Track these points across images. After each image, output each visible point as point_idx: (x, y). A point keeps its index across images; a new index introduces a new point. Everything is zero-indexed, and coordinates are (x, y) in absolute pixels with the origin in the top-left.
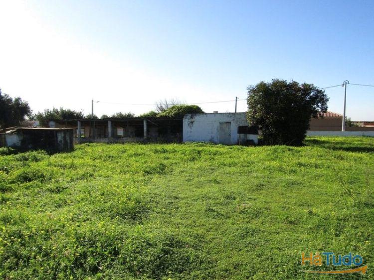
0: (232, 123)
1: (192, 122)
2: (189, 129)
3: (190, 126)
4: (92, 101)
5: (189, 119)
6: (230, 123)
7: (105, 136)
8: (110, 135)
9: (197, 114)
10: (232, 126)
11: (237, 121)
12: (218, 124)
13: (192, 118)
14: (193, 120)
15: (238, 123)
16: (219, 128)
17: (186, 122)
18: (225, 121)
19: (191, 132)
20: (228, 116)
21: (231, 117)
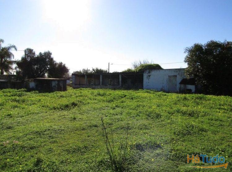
0: (178, 76)
1: (149, 76)
2: (147, 81)
3: (148, 79)
4: (109, 64)
5: (147, 74)
6: (176, 76)
7: (99, 84)
8: (101, 83)
9: (153, 70)
10: (177, 79)
11: (182, 75)
12: (168, 77)
13: (149, 73)
14: (150, 74)
15: (183, 76)
16: (168, 80)
17: (145, 75)
18: (173, 75)
19: (149, 82)
20: (175, 71)
21: (177, 72)
